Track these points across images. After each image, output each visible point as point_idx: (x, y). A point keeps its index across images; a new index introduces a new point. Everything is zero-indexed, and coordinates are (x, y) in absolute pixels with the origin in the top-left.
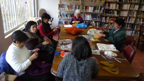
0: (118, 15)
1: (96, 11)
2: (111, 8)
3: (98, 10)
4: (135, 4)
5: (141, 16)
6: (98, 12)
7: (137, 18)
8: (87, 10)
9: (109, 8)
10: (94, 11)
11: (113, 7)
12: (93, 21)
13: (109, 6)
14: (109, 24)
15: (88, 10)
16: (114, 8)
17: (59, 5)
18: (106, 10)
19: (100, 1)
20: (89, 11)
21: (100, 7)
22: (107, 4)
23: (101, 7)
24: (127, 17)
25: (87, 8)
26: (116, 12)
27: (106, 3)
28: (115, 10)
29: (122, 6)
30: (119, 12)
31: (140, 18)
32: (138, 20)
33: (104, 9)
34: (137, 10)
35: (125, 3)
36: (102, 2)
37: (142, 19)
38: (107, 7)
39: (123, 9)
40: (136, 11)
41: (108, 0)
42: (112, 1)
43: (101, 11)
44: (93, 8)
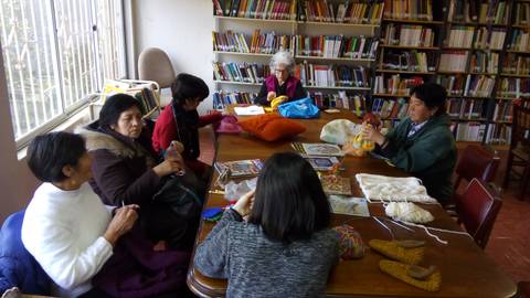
0: (431, 69)
1: (352, 55)
2: (406, 42)
3: (357, 49)
4: (493, 27)
5: (514, 69)
6: (359, 59)
7: (499, 78)
8: (319, 52)
9: (398, 44)
10: (342, 56)
11: (412, 38)
12: (341, 90)
13: (397, 36)
14: (400, 101)
15: (322, 50)
16: (416, 44)
17: (216, 35)
18: (387, 49)
19: (366, 20)
20: (325, 57)
21: (363, 41)
22: (391, 30)
23: (369, 41)
24: (464, 76)
25: (316, 43)
26: (422, 58)
27: (385, 23)
28: (419, 50)
29: (446, 36)
30: (433, 58)
31: (512, 79)
32: (506, 84)
33: (379, 48)
34: (500, 47)
35: (455, 25)
36: (372, 21)
37: (518, 81)
38: (390, 41)
39: (450, 46)
40: (497, 52)
41: (394, 15)
42: (407, 18)
43: (368, 53)
44: (338, 44)
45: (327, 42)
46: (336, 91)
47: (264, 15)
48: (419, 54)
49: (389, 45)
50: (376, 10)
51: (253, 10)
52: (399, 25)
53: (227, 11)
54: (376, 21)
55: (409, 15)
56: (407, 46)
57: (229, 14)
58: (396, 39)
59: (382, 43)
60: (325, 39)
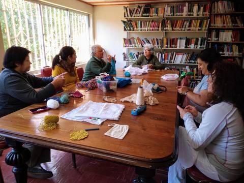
1: (192, 46)
2: (224, 39)
6: (198, 49)
9: (218, 40)
10: (186, 47)
12: (187, 65)
13: (217, 36)
16: (229, 40)
17: (125, 39)
19: (200, 28)
20: (178, 48)
21: (200, 39)
22: (214, 33)
27: (210, 31)
28: (233, 44)
38: (214, 39)
41: (216, 25)
42: (224, 27)
43: (202, 46)
44: (184, 41)
45: (179, 40)
46: (185, 66)
47: (146, 29)
49: (213, 41)
50: (205, 23)
51: (141, 27)
52: (218, 31)
53: (129, 28)
54: (205, 28)
55: (225, 25)
56: (224, 41)
57: (130, 30)
58: (216, 38)
59: (209, 40)
60: (178, 39)
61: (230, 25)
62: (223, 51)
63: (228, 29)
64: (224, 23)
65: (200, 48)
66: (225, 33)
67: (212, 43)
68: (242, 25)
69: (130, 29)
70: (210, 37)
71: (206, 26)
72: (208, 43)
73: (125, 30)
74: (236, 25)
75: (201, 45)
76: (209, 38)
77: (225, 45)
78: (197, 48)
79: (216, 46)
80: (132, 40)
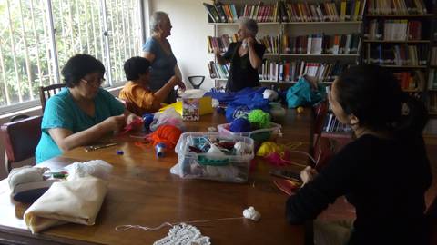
1: (335, 51)
2: (393, 36)
6: (346, 54)
9: (382, 38)
10: (324, 52)
12: (327, 85)
13: (381, 30)
15: (306, 46)
17: (210, 39)
19: (348, 17)
20: (309, 53)
21: (349, 37)
22: (374, 26)
26: (413, 51)
27: (367, 20)
28: (410, 44)
41: (378, 10)
42: (393, 13)
43: (354, 49)
44: (319, 41)
45: (310, 40)
48: (412, 47)
49: (373, 40)
50: (358, 6)
51: (241, 15)
52: (382, 20)
53: (217, 18)
54: (357, 17)
55: (395, 10)
56: (393, 39)
57: (220, 21)
58: (379, 33)
59: (366, 38)
60: (307, 37)
61: (404, 10)
62: (393, 58)
63: (400, 18)
64: (392, 7)
65: (350, 53)
66: (394, 25)
67: (371, 43)
68: (425, 10)
69: (220, 19)
70: (368, 33)
71: (359, 13)
72: (364, 44)
73: (211, 21)
74: (414, 10)
75: (351, 47)
76: (366, 35)
77: (397, 47)
78: (343, 52)
79: (380, 48)
80: (223, 40)
